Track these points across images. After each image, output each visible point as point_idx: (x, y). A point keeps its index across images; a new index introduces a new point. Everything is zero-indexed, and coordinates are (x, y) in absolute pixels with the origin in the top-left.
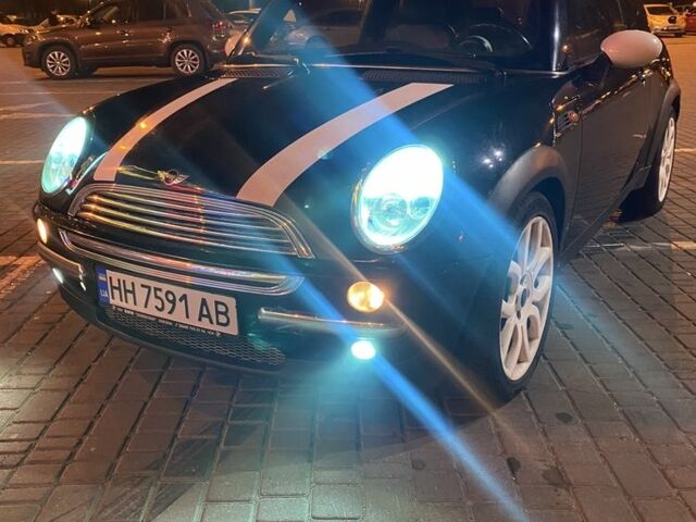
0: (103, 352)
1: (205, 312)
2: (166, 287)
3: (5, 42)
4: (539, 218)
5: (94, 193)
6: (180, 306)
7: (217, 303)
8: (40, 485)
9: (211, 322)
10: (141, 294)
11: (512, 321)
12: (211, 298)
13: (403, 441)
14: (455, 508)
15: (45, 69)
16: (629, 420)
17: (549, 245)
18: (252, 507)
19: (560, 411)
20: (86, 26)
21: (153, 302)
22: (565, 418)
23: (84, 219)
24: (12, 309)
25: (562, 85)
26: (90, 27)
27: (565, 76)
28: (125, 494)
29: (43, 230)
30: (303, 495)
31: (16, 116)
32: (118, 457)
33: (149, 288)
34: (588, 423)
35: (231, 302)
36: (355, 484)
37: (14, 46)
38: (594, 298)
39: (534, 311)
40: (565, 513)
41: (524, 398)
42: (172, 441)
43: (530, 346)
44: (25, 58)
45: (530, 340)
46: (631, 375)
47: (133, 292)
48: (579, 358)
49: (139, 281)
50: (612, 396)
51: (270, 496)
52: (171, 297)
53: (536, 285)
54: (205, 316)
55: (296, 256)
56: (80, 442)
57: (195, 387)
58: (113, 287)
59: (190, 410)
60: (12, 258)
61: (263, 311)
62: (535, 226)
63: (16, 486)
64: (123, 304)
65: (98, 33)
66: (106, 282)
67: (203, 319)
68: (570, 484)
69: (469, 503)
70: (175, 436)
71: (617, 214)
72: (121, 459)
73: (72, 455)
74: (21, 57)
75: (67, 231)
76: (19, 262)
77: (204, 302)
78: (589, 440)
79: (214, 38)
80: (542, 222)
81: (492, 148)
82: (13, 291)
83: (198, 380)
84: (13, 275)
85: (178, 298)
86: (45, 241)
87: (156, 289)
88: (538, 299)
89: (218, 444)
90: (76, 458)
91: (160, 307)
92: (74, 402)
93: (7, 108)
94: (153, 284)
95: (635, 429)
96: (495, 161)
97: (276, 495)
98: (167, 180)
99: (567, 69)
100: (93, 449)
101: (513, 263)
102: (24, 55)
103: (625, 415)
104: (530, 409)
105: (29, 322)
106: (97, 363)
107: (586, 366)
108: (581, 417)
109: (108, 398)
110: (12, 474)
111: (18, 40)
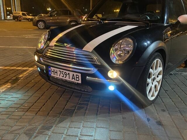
0: (48, 89)
1: (73, 77)
2: (65, 71)
3: (28, 20)
4: (159, 59)
5: (49, 49)
6: (68, 76)
7: (76, 75)
8: (32, 116)
9: (75, 80)
10: (59, 73)
11: (150, 85)
12: (75, 74)
13: (121, 113)
14: (132, 128)
15: (38, 27)
16: (180, 112)
17: (161, 67)
18: (82, 124)
19: (162, 109)
20: (49, 16)
21: (62, 75)
22: (164, 111)
23: (47, 55)
24: (27, 79)
25: (167, 27)
26: (50, 16)
27: (168, 25)
28: (52, 119)
29: (36, 58)
30: (95, 122)
31: (30, 37)
32: (50, 111)
33: (61, 71)
34: (169, 112)
35: (80, 75)
36: (108, 121)
37: (30, 21)
38: (175, 84)
39: (157, 84)
40: (161, 131)
41: (153, 105)
42: (64, 109)
43: (155, 93)
44: (33, 24)
45: (155, 91)
46: (182, 102)
47: (57, 72)
48: (169, 98)
49: (58, 70)
50: (176, 106)
51: (87, 122)
52: (65, 74)
53: (158, 77)
54: (73, 78)
55: (96, 64)
56: (42, 107)
57: (70, 98)
58: (52, 71)
59: (69, 102)
60: (27, 68)
61: (87, 77)
62: (157, 61)
63: (26, 115)
64: (54, 76)
65: (51, 18)
66: (50, 70)
67: (73, 79)
68: (163, 125)
69: (136, 127)
70: (64, 108)
71: (184, 65)
72: (51, 111)
73: (39, 110)
74: (32, 24)
75: (42, 58)
76: (29, 69)
77: (73, 75)
78: (169, 116)
79: (81, 20)
80: (159, 60)
81: (146, 40)
82: (27, 75)
83: (71, 96)
84: (28, 72)
85: (67, 74)
86: (36, 61)
87: (62, 72)
88: (158, 81)
89: (75, 110)
90: (40, 111)
91: (63, 76)
92: (41, 99)
93: (28, 35)
94: (62, 70)
95: (181, 114)
96: (148, 44)
97: (88, 122)
98: (66, 45)
99: (168, 24)
100: (44, 109)
101: (151, 69)
102: (33, 23)
103: (180, 111)
104: (154, 108)
105: (31, 82)
106: (47, 92)
107: (170, 99)
108: (168, 111)
109: (49, 99)
110: (25, 113)
111: (32, 20)
